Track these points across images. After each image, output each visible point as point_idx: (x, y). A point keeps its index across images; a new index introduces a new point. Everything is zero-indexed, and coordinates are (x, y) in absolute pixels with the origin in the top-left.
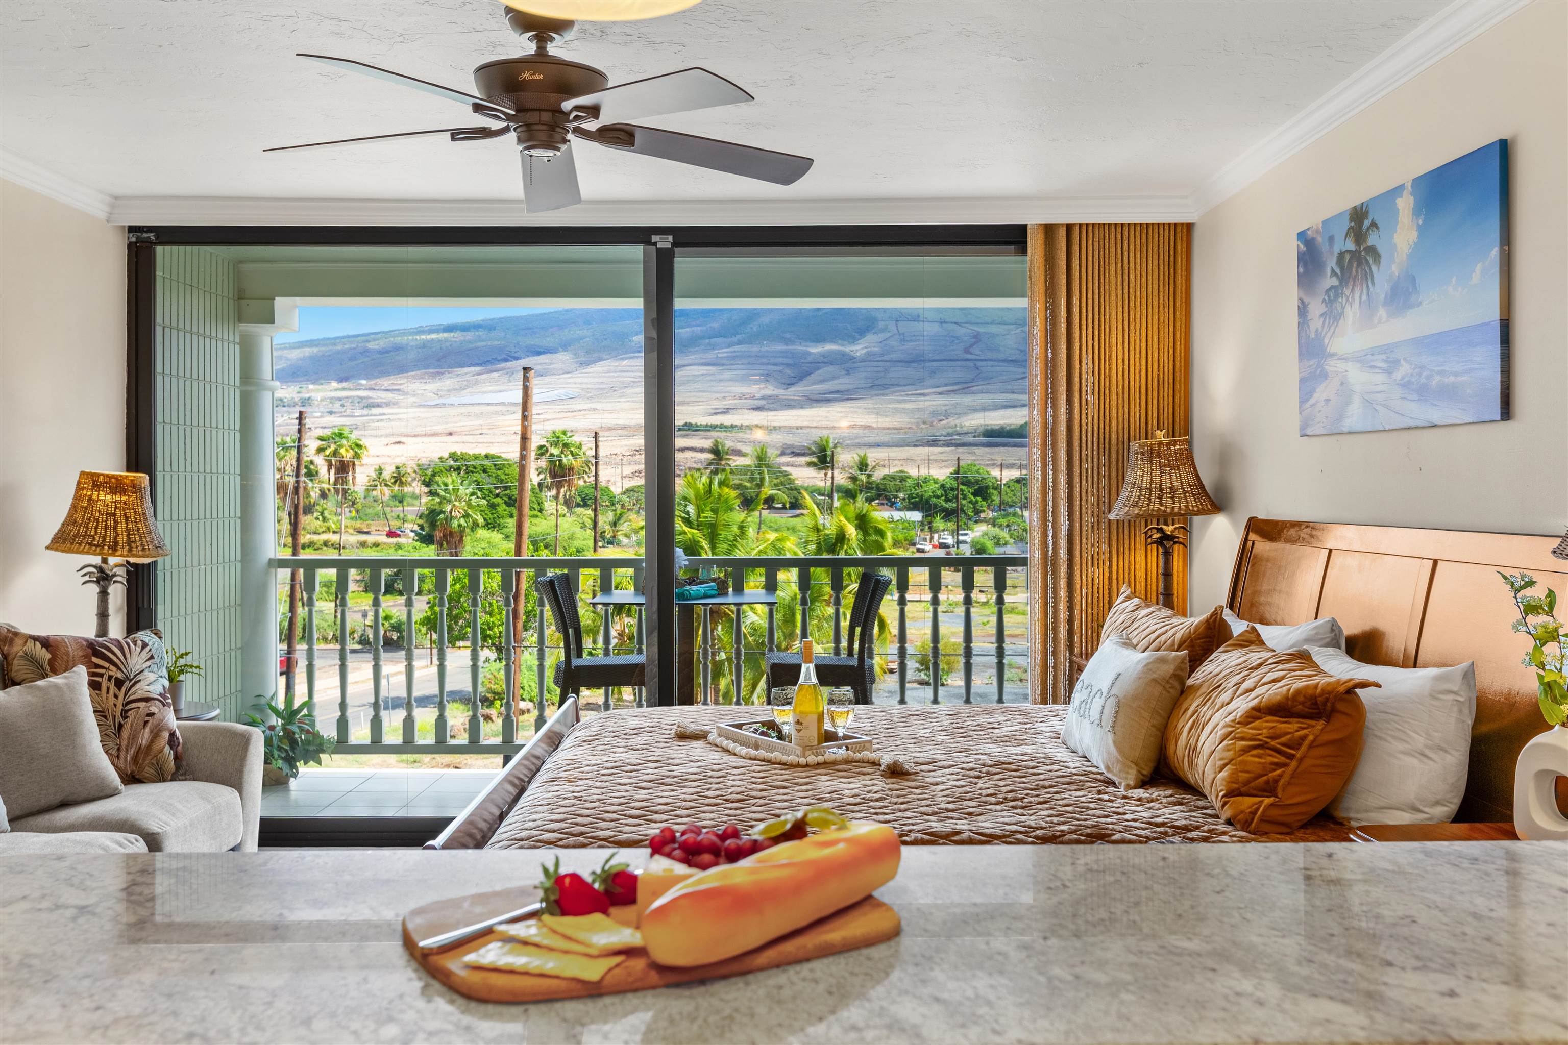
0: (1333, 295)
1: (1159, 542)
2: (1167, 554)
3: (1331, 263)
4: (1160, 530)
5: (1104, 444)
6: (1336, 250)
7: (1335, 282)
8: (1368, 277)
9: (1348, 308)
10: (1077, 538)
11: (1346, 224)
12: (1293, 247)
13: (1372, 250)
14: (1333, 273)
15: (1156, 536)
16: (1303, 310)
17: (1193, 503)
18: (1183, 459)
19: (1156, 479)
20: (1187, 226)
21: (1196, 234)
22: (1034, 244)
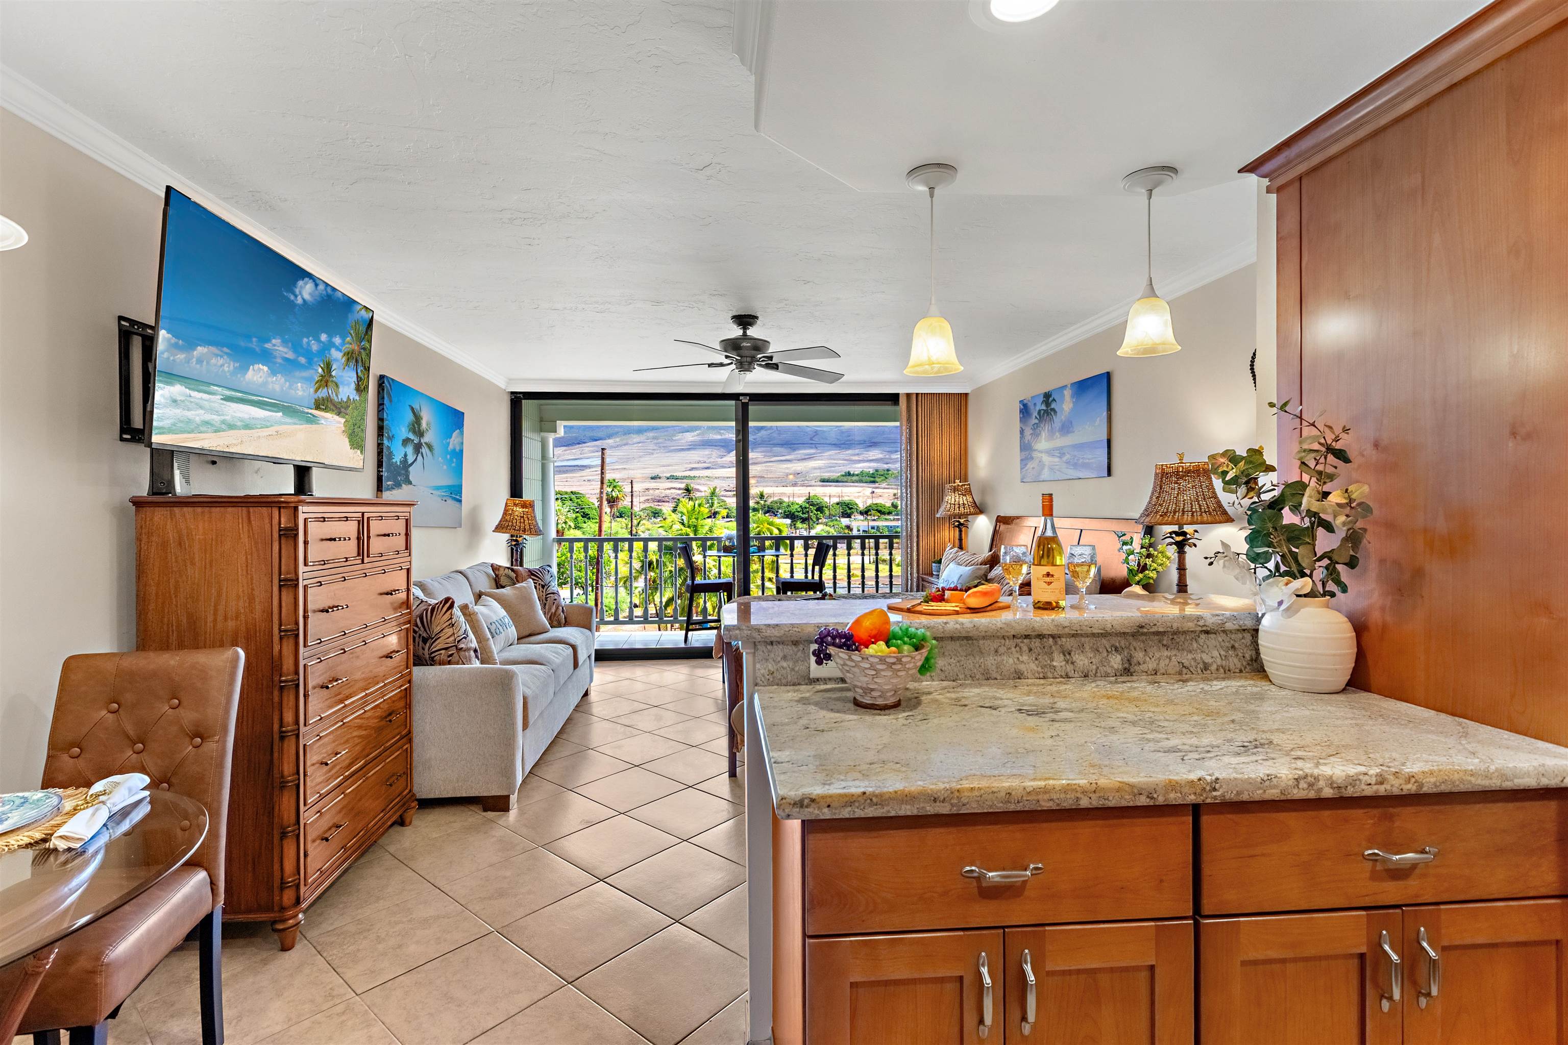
0: (1035, 427)
1: (958, 526)
2: (960, 531)
3: (1035, 414)
4: (958, 521)
5: (932, 487)
6: (1037, 409)
7: (1037, 421)
8: (1051, 420)
9: (1042, 432)
10: (921, 525)
11: (1042, 399)
12: (1017, 407)
13: (1053, 410)
14: (1036, 417)
15: (957, 524)
16: (1022, 432)
17: (972, 510)
18: (969, 492)
19: (957, 500)
20: (966, 394)
21: (970, 398)
22: (903, 401)
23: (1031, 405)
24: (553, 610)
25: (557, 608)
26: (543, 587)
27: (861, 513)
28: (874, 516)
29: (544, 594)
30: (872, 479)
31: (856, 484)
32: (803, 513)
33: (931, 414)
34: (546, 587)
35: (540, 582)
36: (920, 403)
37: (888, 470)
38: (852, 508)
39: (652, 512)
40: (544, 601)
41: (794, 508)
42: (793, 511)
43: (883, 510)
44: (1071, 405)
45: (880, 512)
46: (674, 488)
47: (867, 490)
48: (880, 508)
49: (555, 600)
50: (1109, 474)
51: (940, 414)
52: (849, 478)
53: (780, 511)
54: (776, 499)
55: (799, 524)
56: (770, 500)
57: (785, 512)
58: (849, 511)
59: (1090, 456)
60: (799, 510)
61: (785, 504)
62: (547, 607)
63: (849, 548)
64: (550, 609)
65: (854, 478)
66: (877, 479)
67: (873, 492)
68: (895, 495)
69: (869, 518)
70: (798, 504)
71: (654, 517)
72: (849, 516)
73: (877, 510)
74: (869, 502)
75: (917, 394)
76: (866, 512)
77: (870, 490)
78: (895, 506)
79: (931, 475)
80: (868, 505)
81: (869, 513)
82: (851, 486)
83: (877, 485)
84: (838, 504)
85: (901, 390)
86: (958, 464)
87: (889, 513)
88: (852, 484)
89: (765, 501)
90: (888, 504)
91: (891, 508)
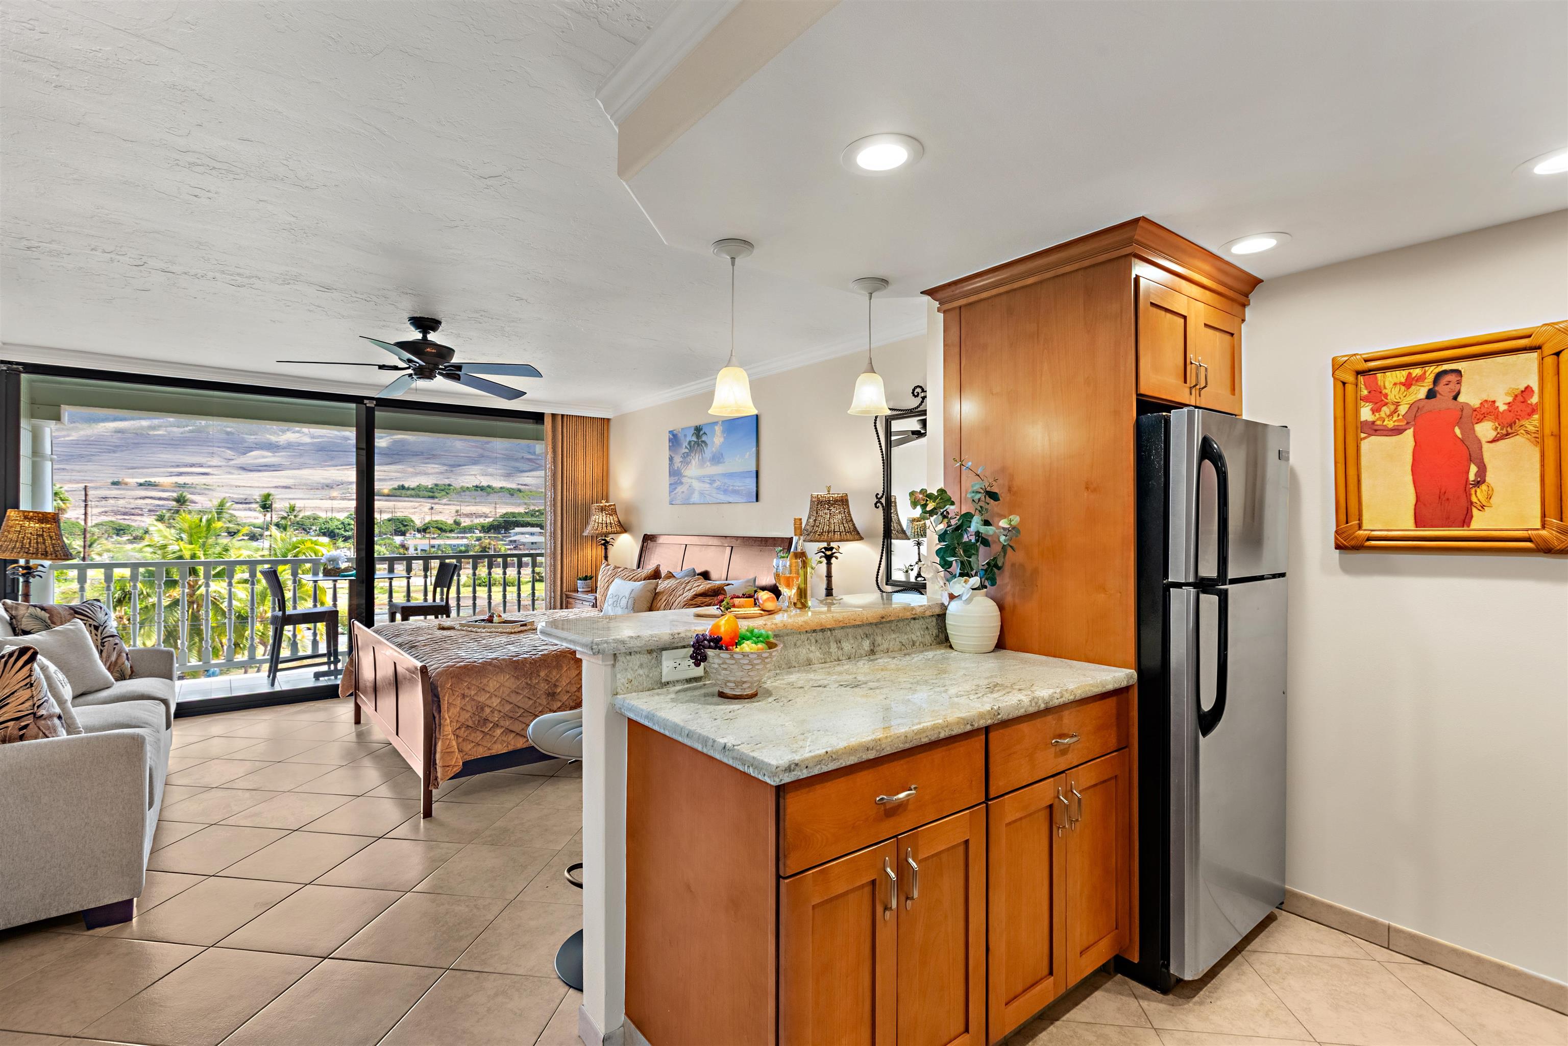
0: (685, 456)
1: (604, 544)
2: (606, 549)
3: (685, 444)
4: (605, 540)
6: (688, 440)
7: (687, 451)
8: (702, 451)
9: (693, 460)
10: (565, 543)
11: (692, 431)
12: (666, 438)
13: (703, 442)
14: (686, 447)
15: (603, 542)
16: (671, 459)
17: (618, 529)
18: (614, 512)
19: (604, 519)
20: (608, 420)
21: (612, 423)
22: (548, 421)
23: (681, 436)
24: (113, 658)
25: (119, 655)
26: (96, 628)
27: (419, 531)
28: (434, 534)
29: (99, 638)
30: (431, 494)
31: (411, 499)
32: (346, 531)
33: (576, 435)
34: (101, 628)
35: (91, 622)
36: (565, 424)
37: (449, 485)
38: (407, 525)
39: (114, 529)
40: (100, 647)
41: (332, 525)
42: (332, 528)
43: (444, 527)
44: (722, 440)
45: (440, 529)
46: (151, 498)
47: (426, 505)
48: (440, 526)
49: (116, 644)
50: (757, 500)
51: (584, 436)
52: (404, 492)
53: (314, 528)
54: (308, 513)
55: (340, 543)
56: (301, 515)
57: (321, 529)
58: (403, 529)
59: (740, 484)
60: (340, 527)
61: (321, 521)
62: (104, 654)
63: (409, 570)
64: (109, 657)
65: (409, 492)
66: (436, 494)
67: (432, 508)
68: (457, 511)
69: (427, 536)
70: (338, 520)
71: (118, 535)
72: (403, 534)
73: (437, 527)
74: (428, 519)
75: (563, 416)
76: (424, 530)
77: (429, 506)
78: (457, 523)
79: (575, 494)
80: (426, 521)
81: (428, 531)
82: (405, 501)
83: (436, 501)
84: (389, 520)
85: (547, 410)
86: (600, 485)
87: (451, 531)
88: (407, 499)
89: (295, 516)
90: (450, 521)
91: (454, 526)
